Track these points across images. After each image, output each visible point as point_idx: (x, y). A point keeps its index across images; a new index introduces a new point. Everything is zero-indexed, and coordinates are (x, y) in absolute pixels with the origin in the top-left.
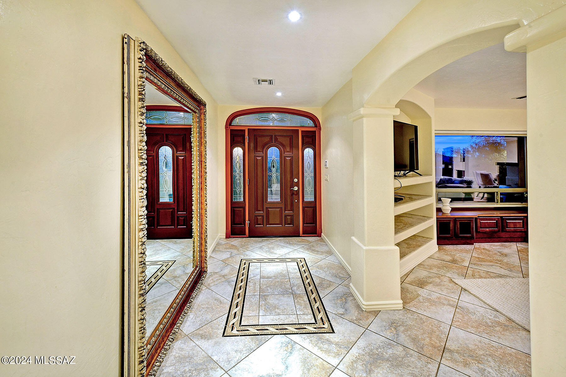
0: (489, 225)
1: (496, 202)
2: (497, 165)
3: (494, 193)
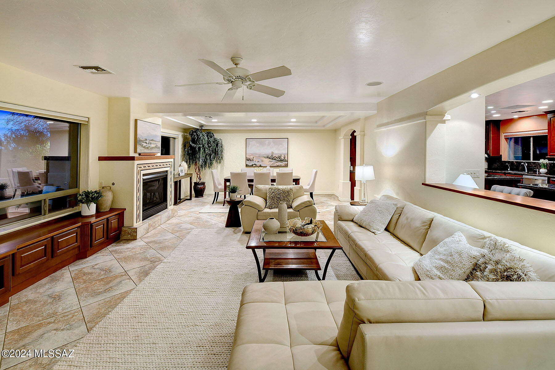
0: (35, 257)
1: (43, 215)
2: (45, 160)
3: (40, 201)
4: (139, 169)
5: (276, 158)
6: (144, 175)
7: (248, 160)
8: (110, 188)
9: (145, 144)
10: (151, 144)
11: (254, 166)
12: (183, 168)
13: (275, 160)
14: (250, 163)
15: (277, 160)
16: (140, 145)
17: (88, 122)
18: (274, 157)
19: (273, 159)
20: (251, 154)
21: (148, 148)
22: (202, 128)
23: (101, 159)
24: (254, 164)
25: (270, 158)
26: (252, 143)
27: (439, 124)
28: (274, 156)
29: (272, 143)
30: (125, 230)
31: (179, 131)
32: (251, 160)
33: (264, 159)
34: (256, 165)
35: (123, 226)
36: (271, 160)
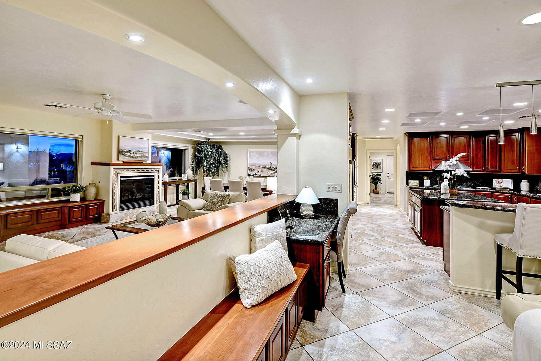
0: (22, 221)
1: (47, 198)
4: (115, 172)
5: (274, 168)
6: (121, 177)
7: (250, 169)
8: (95, 185)
9: (129, 154)
10: (136, 154)
11: (255, 175)
12: (186, 174)
13: (273, 170)
14: (251, 173)
15: (275, 171)
16: (122, 154)
17: (82, 138)
18: (272, 168)
19: (271, 170)
20: (252, 164)
21: (132, 157)
22: (209, 140)
23: (93, 164)
24: (255, 174)
25: (268, 169)
26: (252, 153)
27: (289, 137)
28: (272, 166)
29: (270, 155)
30: (104, 216)
31: (188, 144)
32: (252, 170)
33: (263, 169)
34: (256, 175)
35: (103, 212)
36: (270, 171)
